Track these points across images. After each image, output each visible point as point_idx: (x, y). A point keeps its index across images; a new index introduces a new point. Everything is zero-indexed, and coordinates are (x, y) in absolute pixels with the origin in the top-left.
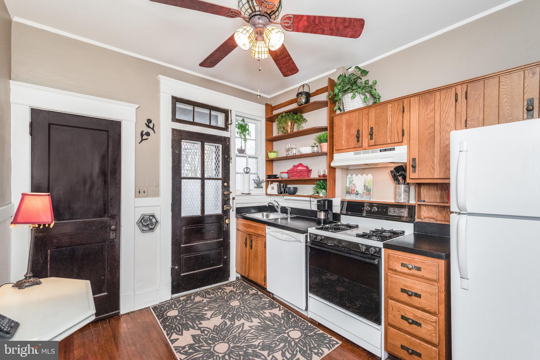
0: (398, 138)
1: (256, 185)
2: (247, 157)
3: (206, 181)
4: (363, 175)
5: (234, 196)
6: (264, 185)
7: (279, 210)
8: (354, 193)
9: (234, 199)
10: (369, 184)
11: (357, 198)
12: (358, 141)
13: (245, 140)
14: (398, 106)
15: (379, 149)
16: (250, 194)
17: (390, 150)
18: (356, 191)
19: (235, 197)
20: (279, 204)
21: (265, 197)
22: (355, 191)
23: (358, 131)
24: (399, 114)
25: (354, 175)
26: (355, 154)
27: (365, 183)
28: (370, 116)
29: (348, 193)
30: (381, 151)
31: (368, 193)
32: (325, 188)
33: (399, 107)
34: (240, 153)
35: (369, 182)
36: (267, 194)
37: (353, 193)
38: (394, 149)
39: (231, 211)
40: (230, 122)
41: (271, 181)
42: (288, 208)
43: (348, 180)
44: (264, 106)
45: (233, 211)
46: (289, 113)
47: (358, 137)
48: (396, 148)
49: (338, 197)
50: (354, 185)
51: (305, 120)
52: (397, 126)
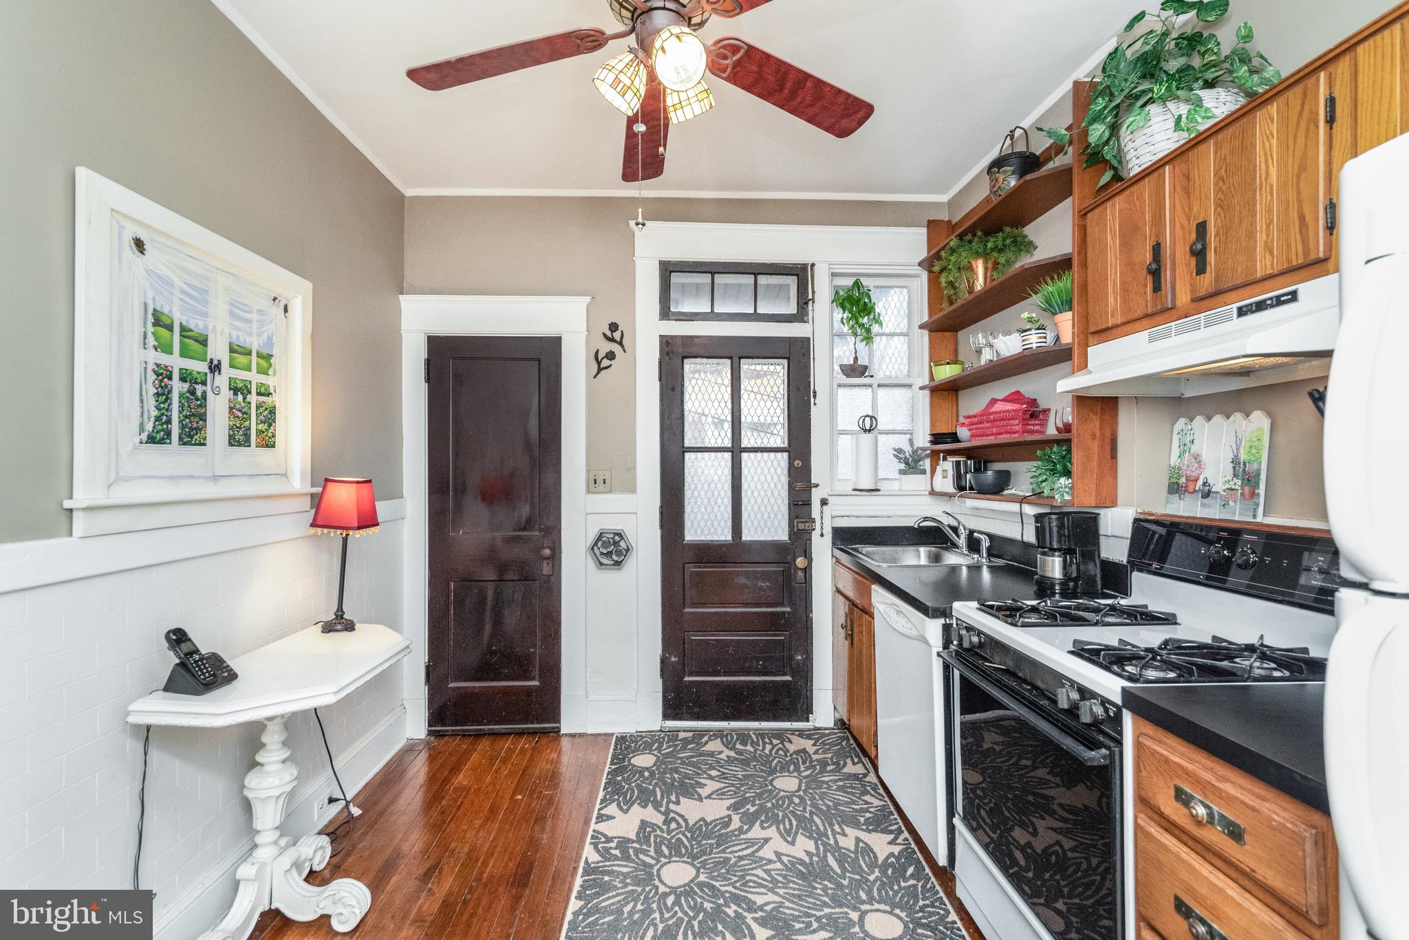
0: (1303, 243)
1: (902, 466)
2: (875, 386)
3: (745, 456)
4: (1232, 418)
5: (825, 496)
6: (927, 464)
7: (962, 542)
8: (1195, 491)
9: (824, 502)
10: (1254, 451)
11: (1207, 510)
12: (1157, 288)
13: (868, 339)
14: (1303, 104)
15: (1235, 307)
16: (879, 490)
17: (1278, 302)
18: (1204, 484)
19: (829, 498)
20: (959, 523)
21: (928, 500)
22: (1200, 482)
23: (1157, 249)
24: (1306, 136)
25: (1199, 420)
26: (1151, 341)
27: (1238, 449)
28: (1197, 177)
29: (1175, 489)
30: (1242, 312)
31: (1247, 489)
32: (1067, 473)
33: (1307, 107)
34: (848, 376)
35: (1251, 447)
36: (933, 493)
37: (1191, 489)
38: (1294, 296)
39: (815, 536)
40: (810, 297)
41: (943, 451)
42: (982, 537)
43: (1176, 438)
44: (924, 230)
45: (822, 535)
46: (969, 237)
47: (1155, 274)
48: (1303, 289)
49: (1129, 505)
50: (1197, 457)
51: (1030, 246)
52: (1299, 192)
